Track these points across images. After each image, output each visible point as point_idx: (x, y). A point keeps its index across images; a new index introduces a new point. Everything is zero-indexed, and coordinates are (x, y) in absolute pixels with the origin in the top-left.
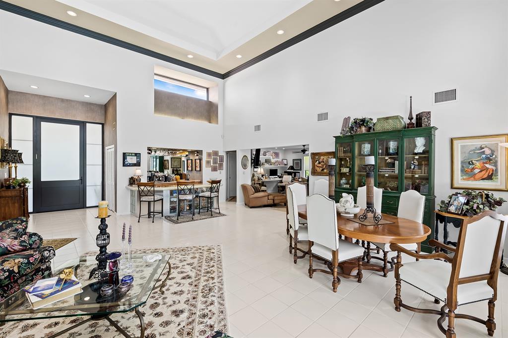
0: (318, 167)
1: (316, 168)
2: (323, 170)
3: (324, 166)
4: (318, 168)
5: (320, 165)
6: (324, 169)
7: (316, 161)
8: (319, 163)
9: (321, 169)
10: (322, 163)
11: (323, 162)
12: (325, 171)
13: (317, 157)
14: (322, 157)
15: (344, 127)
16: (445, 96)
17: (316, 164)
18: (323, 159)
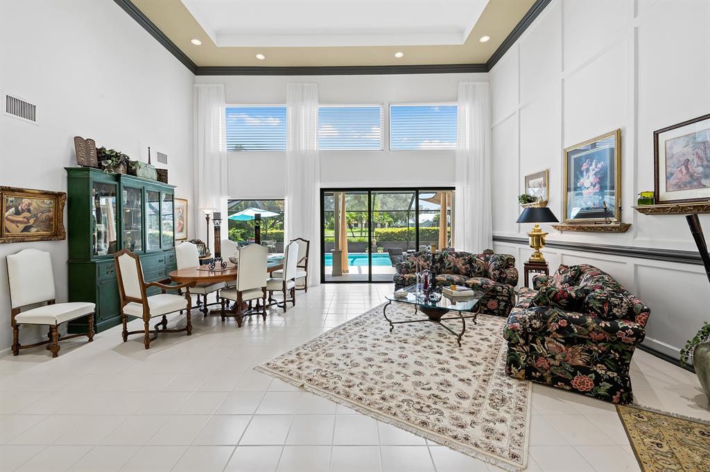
0: (12, 221)
1: (7, 224)
2: (26, 229)
3: (32, 221)
4: (14, 225)
5: (19, 218)
6: (31, 227)
7: (8, 208)
8: (17, 213)
9: (22, 226)
10: (26, 214)
11: (29, 211)
12: (33, 230)
13: (10, 199)
14: (26, 201)
15: (83, 153)
16: (162, 158)
17: (7, 214)
18: (29, 205)
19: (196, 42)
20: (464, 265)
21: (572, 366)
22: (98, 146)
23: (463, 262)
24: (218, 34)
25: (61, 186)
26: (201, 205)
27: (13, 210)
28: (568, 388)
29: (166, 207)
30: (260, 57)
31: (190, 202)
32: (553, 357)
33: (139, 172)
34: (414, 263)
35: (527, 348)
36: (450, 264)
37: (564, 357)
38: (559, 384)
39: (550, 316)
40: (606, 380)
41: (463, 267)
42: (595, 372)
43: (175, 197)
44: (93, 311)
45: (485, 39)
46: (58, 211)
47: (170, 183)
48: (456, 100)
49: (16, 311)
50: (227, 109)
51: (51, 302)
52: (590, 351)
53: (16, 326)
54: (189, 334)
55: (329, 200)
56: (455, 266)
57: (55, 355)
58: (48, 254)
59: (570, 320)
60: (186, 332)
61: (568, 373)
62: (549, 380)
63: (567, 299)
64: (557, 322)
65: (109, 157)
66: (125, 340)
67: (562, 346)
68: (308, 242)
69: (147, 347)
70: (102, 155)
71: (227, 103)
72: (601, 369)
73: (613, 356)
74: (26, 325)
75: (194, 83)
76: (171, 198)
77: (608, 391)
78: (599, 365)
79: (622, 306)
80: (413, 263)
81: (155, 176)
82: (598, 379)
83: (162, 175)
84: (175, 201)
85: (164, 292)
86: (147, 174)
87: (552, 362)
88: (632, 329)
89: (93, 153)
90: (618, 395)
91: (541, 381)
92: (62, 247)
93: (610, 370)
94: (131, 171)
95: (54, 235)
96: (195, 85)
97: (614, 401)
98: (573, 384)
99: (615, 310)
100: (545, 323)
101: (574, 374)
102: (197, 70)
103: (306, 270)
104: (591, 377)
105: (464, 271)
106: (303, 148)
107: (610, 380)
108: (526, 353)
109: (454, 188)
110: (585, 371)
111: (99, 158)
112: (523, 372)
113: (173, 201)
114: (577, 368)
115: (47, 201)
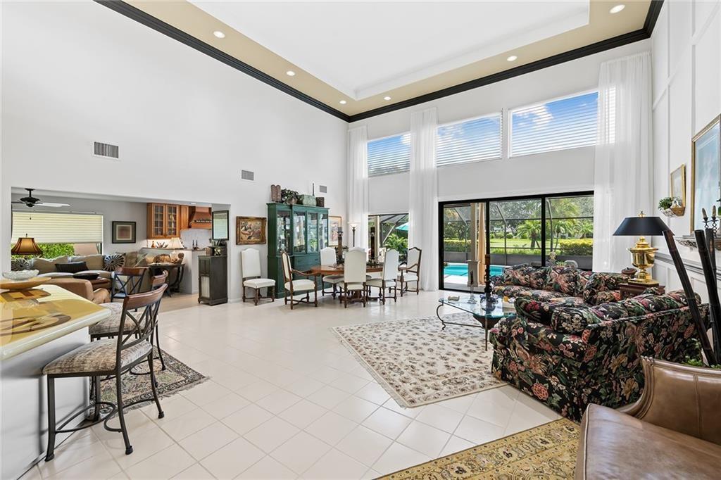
0: (244, 234)
1: (242, 235)
2: (249, 238)
3: (252, 234)
4: (244, 236)
5: (246, 232)
7: (242, 227)
8: (246, 230)
9: (248, 236)
10: (249, 230)
11: (250, 228)
12: (252, 238)
13: (243, 222)
14: (249, 223)
15: (274, 195)
16: (323, 189)
17: (241, 230)
18: (251, 225)
19: (343, 102)
20: (567, 282)
21: (533, 374)
22: (282, 188)
23: (567, 279)
24: (357, 92)
25: (264, 214)
26: (351, 221)
27: (244, 228)
28: (530, 393)
29: (323, 222)
30: (387, 98)
31: (344, 219)
32: (521, 363)
33: (305, 202)
34: (510, 276)
35: (504, 352)
36: (551, 280)
37: (529, 364)
38: (525, 388)
39: (513, 323)
40: (557, 392)
41: (566, 285)
42: (549, 382)
43: (329, 215)
44: (274, 285)
45: (617, 9)
46: (263, 228)
47: (325, 207)
48: (596, 85)
49: (244, 279)
50: (368, 144)
51: (259, 277)
52: (546, 362)
53: (244, 287)
54: (316, 306)
55: (448, 211)
56: (557, 283)
57: (256, 305)
58: (258, 251)
59: (528, 329)
60: (314, 305)
61: (530, 380)
62: (517, 383)
63: (539, 311)
64: (517, 329)
65: (287, 195)
66: (286, 303)
67: (528, 354)
68: (421, 251)
69: (292, 308)
70: (284, 193)
71: (368, 138)
72: (554, 381)
73: (563, 370)
74: (249, 288)
75: (348, 129)
76: (326, 216)
77: (559, 402)
78: (553, 377)
79: (572, 322)
80: (508, 276)
81: (315, 203)
82: (551, 390)
83: (320, 202)
84: (329, 218)
85: (308, 279)
86: (309, 202)
87: (520, 367)
88: (573, 344)
89: (279, 193)
90: (566, 409)
91: (512, 383)
92: (265, 247)
93: (561, 383)
94: (300, 202)
95: (262, 242)
96: (349, 131)
97: (563, 413)
98: (534, 391)
99: (564, 325)
100: (510, 329)
101: (534, 381)
102: (349, 119)
103: (418, 275)
104: (546, 387)
105: (566, 289)
106: (422, 167)
107: (560, 392)
108: (504, 356)
109: (592, 193)
110: (543, 380)
111: (282, 196)
112: (500, 372)
113: (327, 218)
114: (537, 376)
115: (258, 223)
